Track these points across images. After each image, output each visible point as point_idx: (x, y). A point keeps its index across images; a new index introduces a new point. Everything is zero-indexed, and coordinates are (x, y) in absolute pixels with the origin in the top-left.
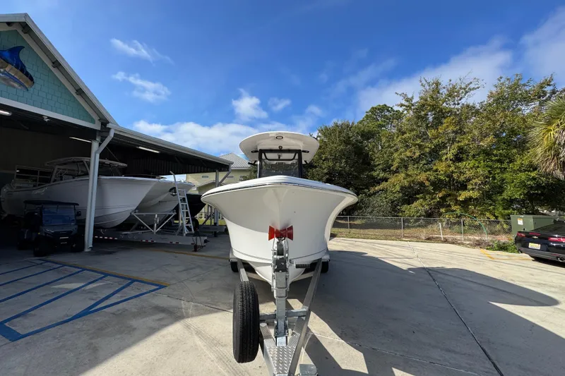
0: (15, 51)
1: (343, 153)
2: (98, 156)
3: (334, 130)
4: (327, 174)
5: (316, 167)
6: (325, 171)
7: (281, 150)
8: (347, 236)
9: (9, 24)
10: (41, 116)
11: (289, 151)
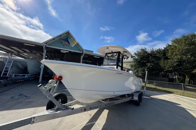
0: (67, 39)
1: (188, 51)
2: (82, 59)
3: (180, 40)
4: (177, 62)
5: (170, 59)
6: (176, 60)
7: (112, 53)
8: (180, 95)
9: (66, 33)
10: (71, 51)
11: (115, 52)
